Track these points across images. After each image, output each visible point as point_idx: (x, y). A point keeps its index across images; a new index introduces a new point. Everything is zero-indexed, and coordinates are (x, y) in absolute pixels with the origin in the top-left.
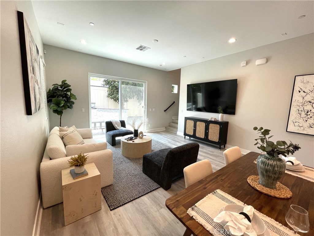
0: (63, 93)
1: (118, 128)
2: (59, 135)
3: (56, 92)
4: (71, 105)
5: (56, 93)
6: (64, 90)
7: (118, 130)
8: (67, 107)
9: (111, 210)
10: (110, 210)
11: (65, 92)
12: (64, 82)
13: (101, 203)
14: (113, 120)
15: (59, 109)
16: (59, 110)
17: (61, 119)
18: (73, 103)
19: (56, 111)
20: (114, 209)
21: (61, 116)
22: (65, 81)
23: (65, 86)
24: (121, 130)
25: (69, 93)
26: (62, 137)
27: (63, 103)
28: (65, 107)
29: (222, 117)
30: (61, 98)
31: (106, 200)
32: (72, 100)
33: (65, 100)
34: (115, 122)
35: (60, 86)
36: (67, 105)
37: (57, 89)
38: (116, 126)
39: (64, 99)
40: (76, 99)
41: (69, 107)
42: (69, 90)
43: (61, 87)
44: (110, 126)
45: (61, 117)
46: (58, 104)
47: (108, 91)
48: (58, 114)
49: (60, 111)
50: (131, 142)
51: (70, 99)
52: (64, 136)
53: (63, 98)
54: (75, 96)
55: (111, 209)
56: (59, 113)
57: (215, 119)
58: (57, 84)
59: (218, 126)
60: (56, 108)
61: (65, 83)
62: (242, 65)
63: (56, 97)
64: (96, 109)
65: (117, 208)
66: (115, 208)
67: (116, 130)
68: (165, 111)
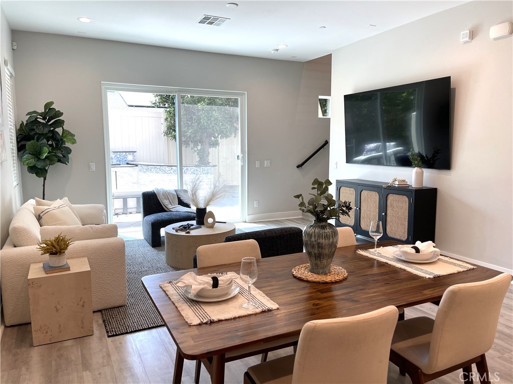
0: (46, 130)
1: (170, 207)
2: (34, 212)
3: (33, 127)
4: (64, 156)
5: (34, 129)
6: (49, 124)
7: (169, 213)
8: (56, 159)
9: (109, 337)
10: (107, 336)
11: (52, 129)
12: (48, 106)
13: (91, 323)
14: (159, 188)
15: (40, 165)
16: (39, 167)
17: (44, 185)
18: (69, 151)
19: (33, 169)
20: (113, 336)
21: (45, 179)
22: (52, 103)
23: (52, 115)
24: (174, 213)
25: (59, 130)
26: (39, 216)
27: (46, 152)
28: (50, 159)
29: (420, 177)
30: (45, 141)
31: (105, 325)
32: (68, 145)
33: (51, 145)
34: (163, 193)
35: (41, 114)
36: (57, 156)
37: (35, 122)
38: (165, 202)
39: (50, 142)
40: (74, 142)
41: (59, 161)
42: (60, 123)
43: (44, 119)
44: (151, 203)
45: (44, 182)
46: (37, 154)
47: (166, 119)
48: (38, 175)
49: (40, 169)
50: (183, 233)
51: (63, 142)
52: (41, 215)
53: (48, 141)
54: (73, 135)
55: (110, 334)
56: (40, 172)
57: (404, 181)
58: (35, 112)
59: (405, 199)
60: (32, 162)
61: (50, 109)
62: (462, 40)
63: (33, 139)
64: (137, 165)
65: (119, 335)
66: (116, 335)
67: (166, 211)
68: (298, 167)
